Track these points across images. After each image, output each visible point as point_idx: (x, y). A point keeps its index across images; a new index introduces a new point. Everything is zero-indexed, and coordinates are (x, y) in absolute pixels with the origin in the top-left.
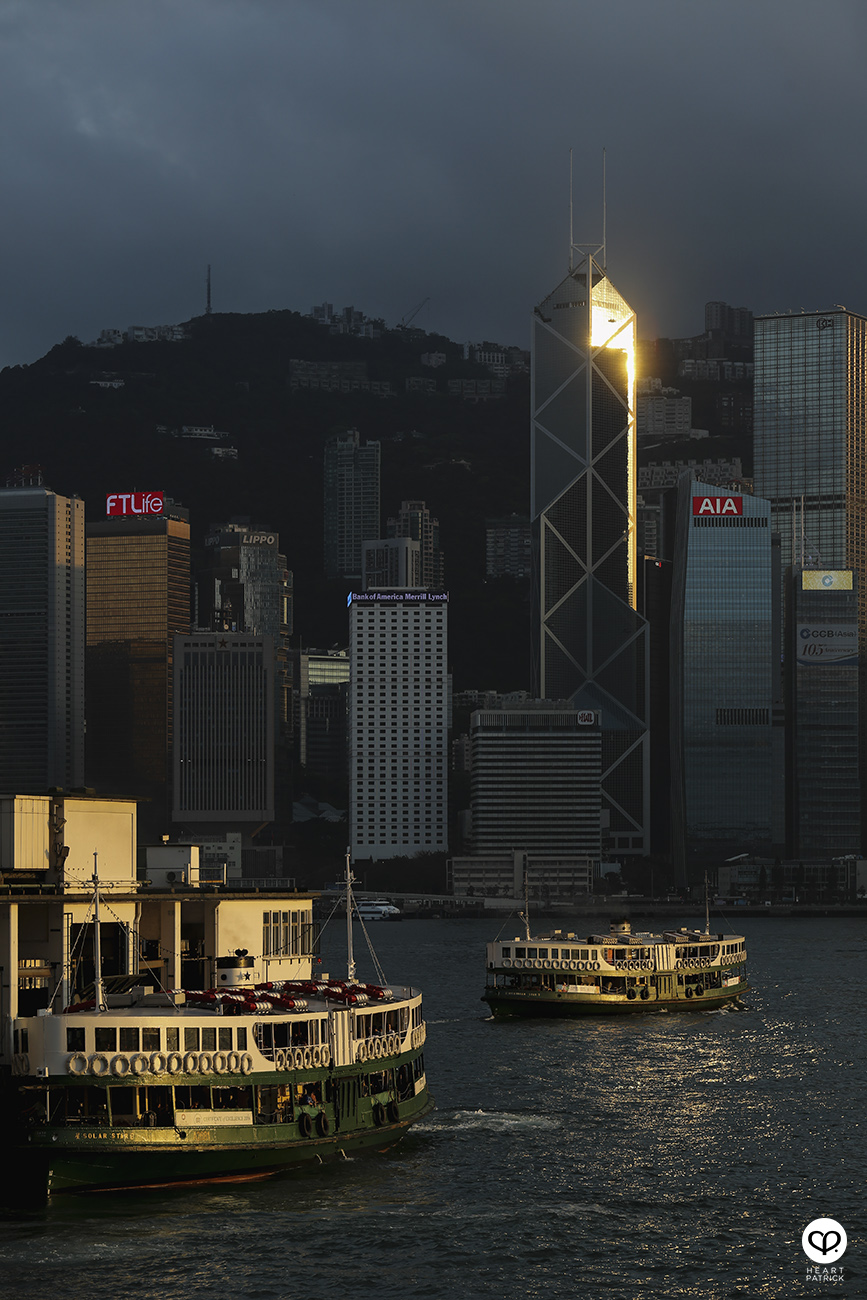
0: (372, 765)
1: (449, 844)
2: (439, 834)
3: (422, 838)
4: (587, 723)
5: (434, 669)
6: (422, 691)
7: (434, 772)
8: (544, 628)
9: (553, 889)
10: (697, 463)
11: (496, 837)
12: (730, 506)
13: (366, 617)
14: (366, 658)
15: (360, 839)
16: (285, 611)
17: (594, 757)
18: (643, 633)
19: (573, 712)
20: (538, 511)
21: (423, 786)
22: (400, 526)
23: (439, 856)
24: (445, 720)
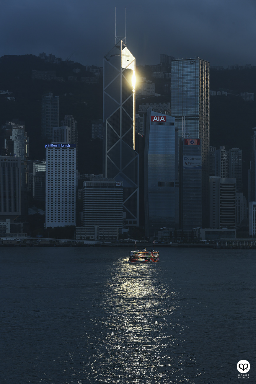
0: (52, 198)
1: (76, 223)
2: (73, 220)
3: (68, 221)
4: (118, 186)
5: (72, 168)
6: (68, 175)
7: (71, 200)
8: (106, 155)
9: (107, 237)
10: (157, 104)
11: (90, 221)
12: (163, 119)
13: (51, 152)
14: (51, 164)
15: (48, 221)
16: (27, 149)
17: (121, 196)
18: (137, 157)
19: (114, 182)
20: (105, 120)
21: (68, 205)
22: (64, 123)
23: (72, 227)
24: (75, 184)
